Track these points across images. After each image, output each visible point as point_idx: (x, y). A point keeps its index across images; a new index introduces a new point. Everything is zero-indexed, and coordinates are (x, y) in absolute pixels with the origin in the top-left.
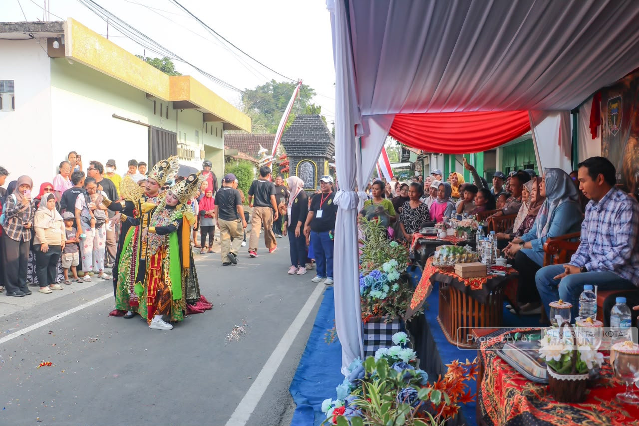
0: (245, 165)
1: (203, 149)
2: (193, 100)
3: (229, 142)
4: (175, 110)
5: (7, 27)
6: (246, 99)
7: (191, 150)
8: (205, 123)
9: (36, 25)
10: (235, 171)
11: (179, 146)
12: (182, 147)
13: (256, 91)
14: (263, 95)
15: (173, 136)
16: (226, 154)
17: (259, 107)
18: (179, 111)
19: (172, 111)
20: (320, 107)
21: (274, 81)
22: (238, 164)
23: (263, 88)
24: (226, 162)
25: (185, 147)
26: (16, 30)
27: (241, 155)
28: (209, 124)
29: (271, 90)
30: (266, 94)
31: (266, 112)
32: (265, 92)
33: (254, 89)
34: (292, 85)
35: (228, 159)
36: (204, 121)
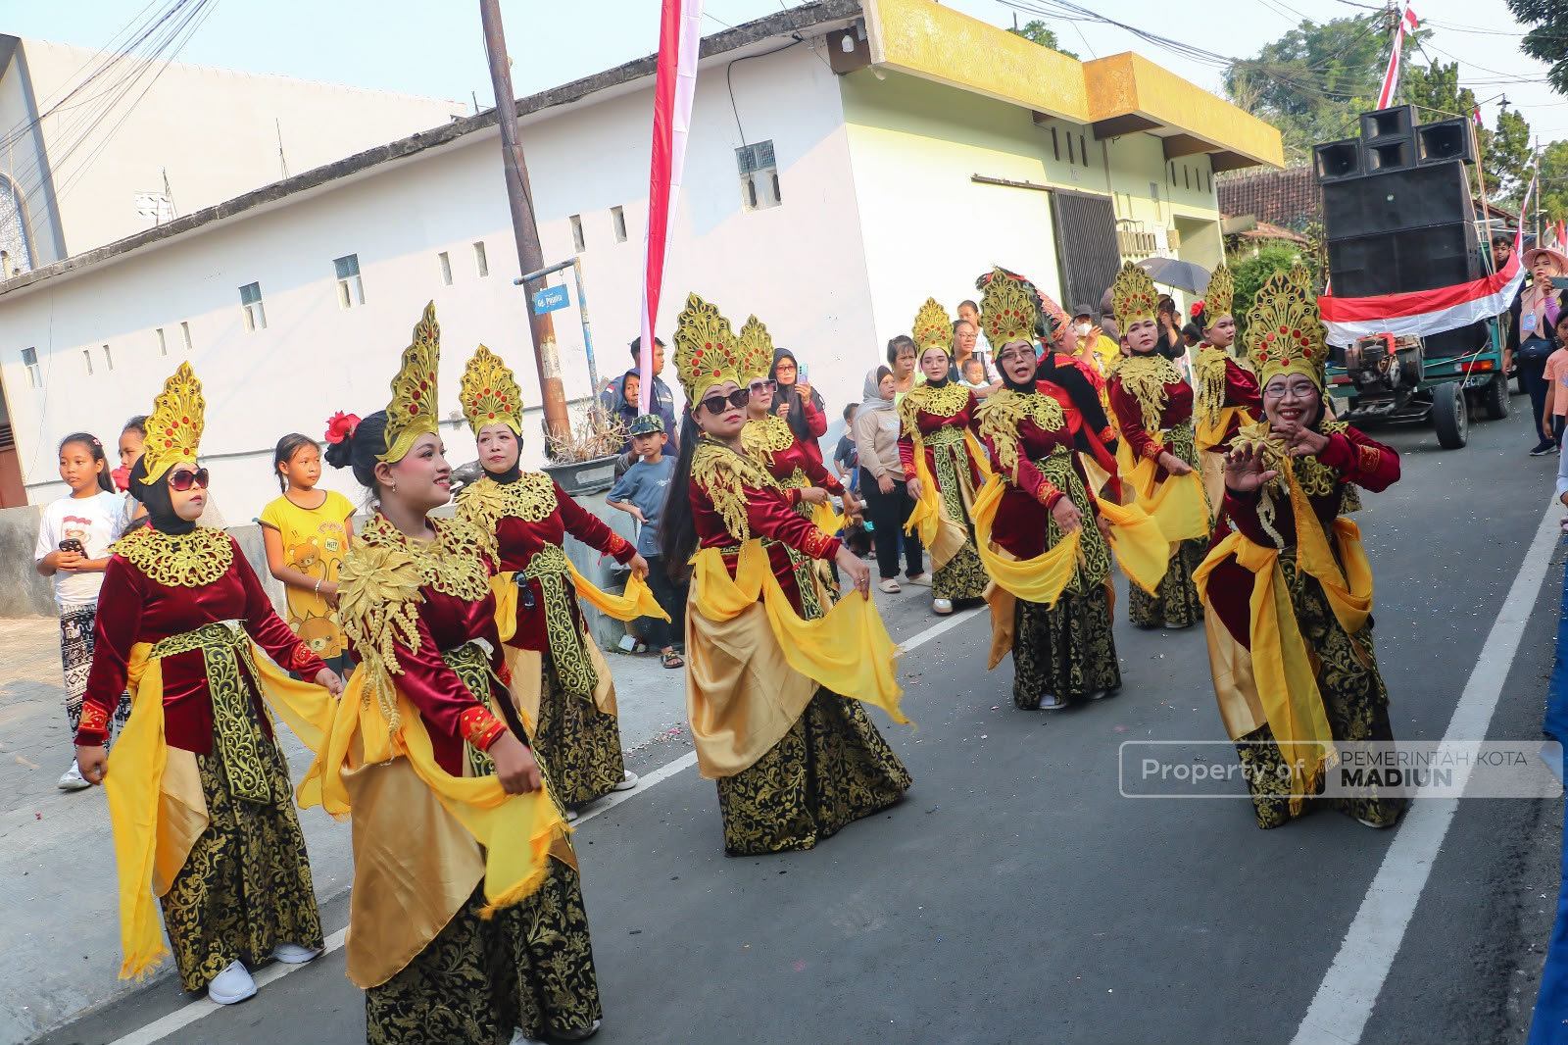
0: (1280, 251)
1: (1172, 227)
2: (1147, 109)
3: (1230, 202)
4: (1100, 143)
5: (750, 32)
6: (1241, 87)
7: (1147, 231)
8: (1169, 163)
9: (804, 13)
10: (1253, 270)
11: (1119, 228)
12: (1126, 228)
13: (1261, 60)
14: (1283, 67)
15: (1106, 205)
16: (1228, 230)
17: (1275, 102)
18: (1109, 142)
19: (1094, 147)
20: (1455, 66)
21: (1307, 25)
22: (1256, 251)
23: (1280, 48)
24: (1228, 250)
25: (1133, 229)
26: (768, 33)
27: (1264, 229)
28: (1179, 162)
29: (1303, 49)
30: (1291, 63)
31: (1294, 110)
32: (1289, 58)
33: (1256, 56)
34: (1359, 24)
35: (1233, 243)
36: (1167, 157)
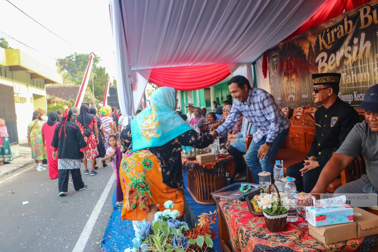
0: (60, 105)
1: (32, 96)
2: (23, 64)
3: (49, 91)
4: (11, 72)
6: (58, 64)
7: (24, 97)
8: (32, 80)
10: (54, 109)
11: (15, 95)
12: (17, 95)
13: (64, 59)
14: (69, 62)
15: (12, 88)
16: (48, 98)
17: (67, 69)
18: (14, 72)
19: (8, 72)
20: (105, 68)
21: (76, 53)
22: (55, 104)
23: (69, 57)
24: (48, 103)
25: (19, 96)
27: (57, 99)
28: (35, 80)
29: (74, 58)
30: (71, 61)
31: (71, 72)
32: (70, 60)
33: (63, 58)
34: (87, 55)
35: (49, 102)
36: (32, 78)
